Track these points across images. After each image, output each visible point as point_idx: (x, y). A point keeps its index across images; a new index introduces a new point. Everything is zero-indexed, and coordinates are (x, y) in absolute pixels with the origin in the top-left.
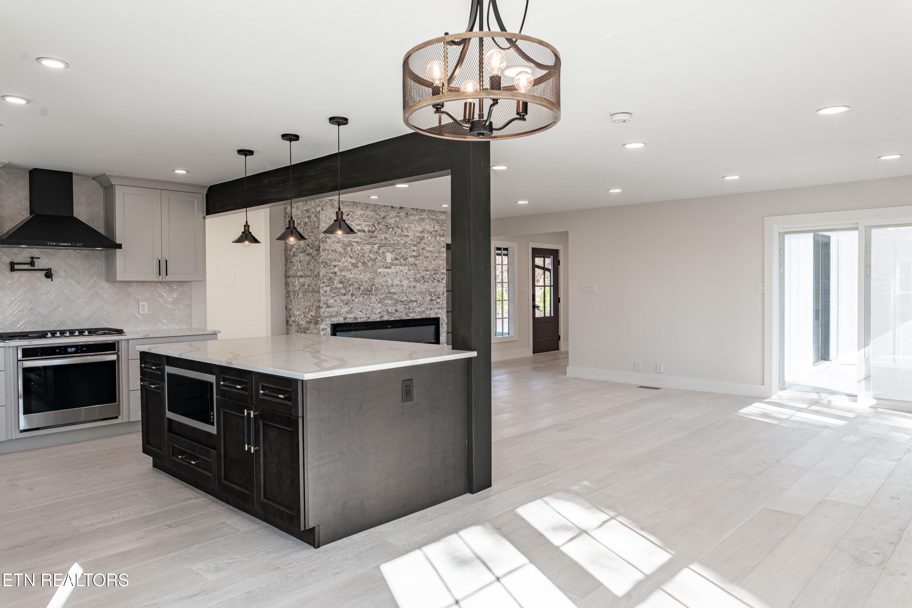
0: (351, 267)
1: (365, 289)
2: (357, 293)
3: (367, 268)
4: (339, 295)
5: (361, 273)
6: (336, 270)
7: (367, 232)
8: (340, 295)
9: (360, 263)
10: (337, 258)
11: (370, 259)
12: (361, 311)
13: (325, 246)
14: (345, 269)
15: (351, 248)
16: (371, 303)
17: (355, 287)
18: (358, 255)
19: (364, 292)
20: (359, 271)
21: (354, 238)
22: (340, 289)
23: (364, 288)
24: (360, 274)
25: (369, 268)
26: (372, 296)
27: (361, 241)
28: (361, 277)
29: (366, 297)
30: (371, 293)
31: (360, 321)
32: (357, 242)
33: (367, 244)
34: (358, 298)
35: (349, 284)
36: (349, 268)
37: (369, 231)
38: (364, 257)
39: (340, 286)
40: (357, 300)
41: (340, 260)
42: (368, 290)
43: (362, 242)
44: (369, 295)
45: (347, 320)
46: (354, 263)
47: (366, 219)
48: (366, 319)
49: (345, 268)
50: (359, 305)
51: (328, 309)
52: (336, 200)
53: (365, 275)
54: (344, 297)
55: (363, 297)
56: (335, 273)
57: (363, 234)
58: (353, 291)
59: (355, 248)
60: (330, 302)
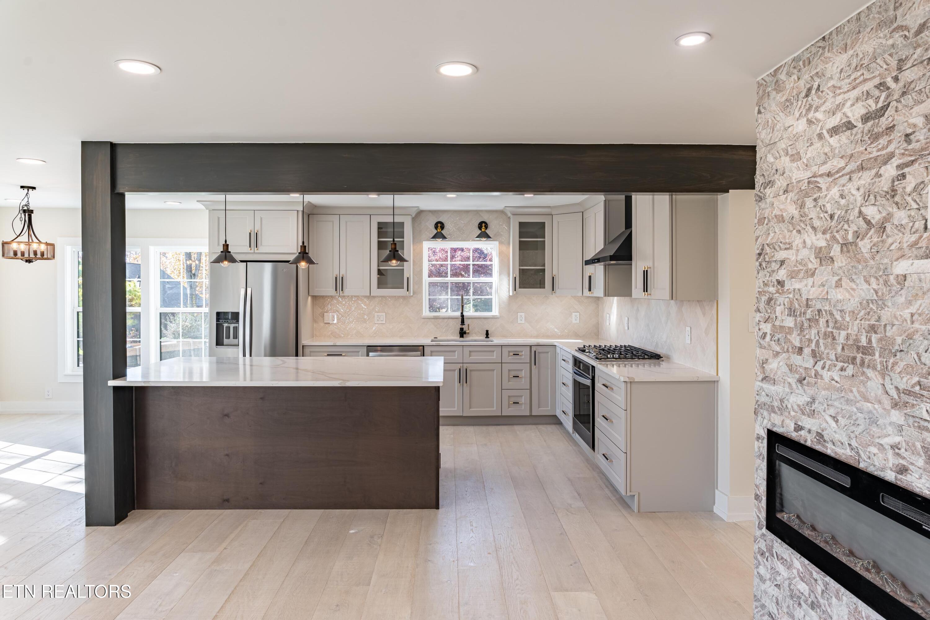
0: (813, 264)
1: (849, 343)
2: (826, 351)
3: (859, 262)
4: (788, 351)
5: (840, 280)
6: (782, 274)
7: (860, 125)
8: (790, 350)
9: (835, 245)
10: (784, 237)
11: (865, 226)
12: (835, 418)
13: (763, 209)
14: (799, 271)
15: (815, 200)
16: (867, 400)
17: (823, 330)
18: (832, 217)
19: (847, 353)
20: (834, 274)
21: (825, 163)
22: (790, 330)
23: (848, 337)
24: (836, 287)
25: (866, 261)
26: (870, 373)
27: (842, 163)
28: (840, 297)
29: (850, 370)
30: (867, 358)
31: (833, 455)
32: (829, 175)
33: (862, 168)
34: (828, 370)
35: (809, 320)
36: (810, 266)
37: (866, 119)
38: (848, 220)
39: (789, 322)
40: (826, 375)
41: (789, 244)
42: (858, 348)
43: (844, 169)
44: (863, 363)
45: (802, 433)
46: (821, 248)
47: (859, 74)
48: (848, 452)
49: (801, 267)
50: (834, 397)
51: (767, 386)
52: (786, 63)
53: (853, 290)
54: (797, 360)
55: (842, 369)
56: (780, 283)
57: (844, 137)
58: (818, 342)
59: (826, 195)
60: (770, 366)
